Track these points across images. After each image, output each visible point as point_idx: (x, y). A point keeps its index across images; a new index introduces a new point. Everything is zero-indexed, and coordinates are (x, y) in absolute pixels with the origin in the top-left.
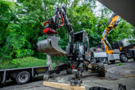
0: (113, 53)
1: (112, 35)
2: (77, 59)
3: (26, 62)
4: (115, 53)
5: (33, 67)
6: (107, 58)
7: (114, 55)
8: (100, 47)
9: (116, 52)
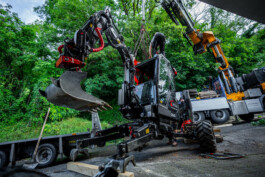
0: (243, 98)
1: (238, 59)
2: (142, 115)
3: (68, 127)
4: (250, 98)
5: (60, 136)
6: (229, 111)
7: (247, 101)
8: (212, 88)
9: (251, 95)
